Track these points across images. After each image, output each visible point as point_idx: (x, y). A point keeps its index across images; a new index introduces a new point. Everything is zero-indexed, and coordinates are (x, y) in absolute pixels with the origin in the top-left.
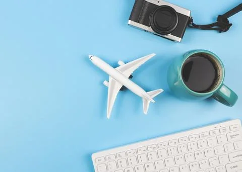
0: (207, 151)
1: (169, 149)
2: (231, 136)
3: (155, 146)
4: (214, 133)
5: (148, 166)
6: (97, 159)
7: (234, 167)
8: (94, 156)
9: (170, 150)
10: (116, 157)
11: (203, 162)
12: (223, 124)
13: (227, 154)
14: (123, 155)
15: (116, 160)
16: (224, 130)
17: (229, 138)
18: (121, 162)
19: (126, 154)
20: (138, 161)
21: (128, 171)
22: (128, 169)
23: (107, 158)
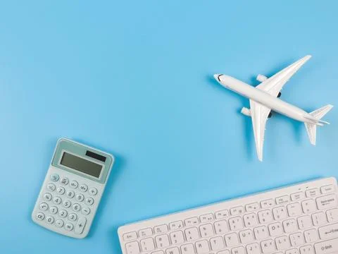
0: (288, 224)
1: (231, 221)
2: (322, 202)
3: (211, 216)
4: (297, 197)
5: (200, 245)
6: (125, 236)
7: (327, 248)
8: (121, 231)
9: (233, 222)
10: (153, 232)
11: (281, 239)
12: (311, 185)
13: (316, 228)
14: (164, 229)
15: (153, 237)
16: (313, 193)
17: (320, 205)
18: (160, 239)
19: (169, 228)
20: (185, 239)
21: (171, 253)
22: (170, 250)
23: (140, 234)
